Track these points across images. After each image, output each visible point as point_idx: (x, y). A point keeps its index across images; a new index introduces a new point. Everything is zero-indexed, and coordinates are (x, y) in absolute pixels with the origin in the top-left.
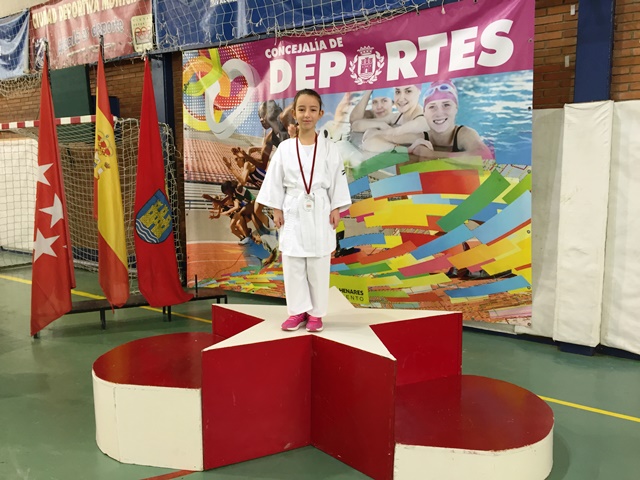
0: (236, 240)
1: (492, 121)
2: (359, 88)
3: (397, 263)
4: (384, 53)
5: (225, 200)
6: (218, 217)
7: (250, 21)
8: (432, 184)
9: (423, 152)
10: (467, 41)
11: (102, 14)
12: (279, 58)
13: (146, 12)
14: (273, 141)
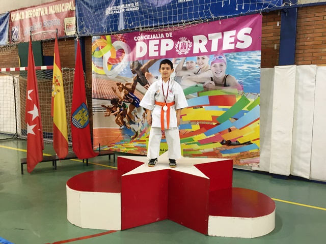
0: (118, 127)
1: (242, 73)
2: (180, 56)
3: (197, 138)
4: (192, 40)
5: (113, 108)
6: (109, 115)
7: (127, 23)
8: (214, 101)
9: (210, 86)
10: (231, 37)
11: (49, 16)
12: (141, 41)
13: (72, 16)
14: (138, 80)
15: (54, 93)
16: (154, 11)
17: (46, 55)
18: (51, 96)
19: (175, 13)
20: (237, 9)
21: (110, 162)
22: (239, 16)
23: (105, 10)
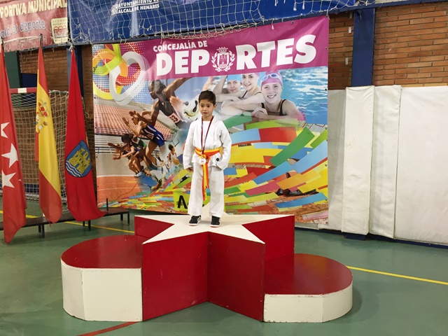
0: (133, 174)
2: (218, 74)
3: (244, 187)
4: (235, 52)
5: (124, 147)
6: (119, 158)
7: (143, 27)
8: (266, 135)
9: (261, 116)
10: (287, 47)
11: (29, 16)
12: (163, 52)
13: (63, 16)
14: (159, 107)
15: (38, 127)
16: (181, 9)
17: (25, 72)
18: (33, 130)
19: (210, 13)
20: (295, 9)
21: (122, 225)
22: (298, 18)
23: (110, 8)
